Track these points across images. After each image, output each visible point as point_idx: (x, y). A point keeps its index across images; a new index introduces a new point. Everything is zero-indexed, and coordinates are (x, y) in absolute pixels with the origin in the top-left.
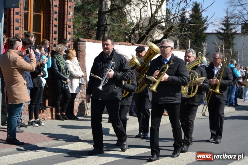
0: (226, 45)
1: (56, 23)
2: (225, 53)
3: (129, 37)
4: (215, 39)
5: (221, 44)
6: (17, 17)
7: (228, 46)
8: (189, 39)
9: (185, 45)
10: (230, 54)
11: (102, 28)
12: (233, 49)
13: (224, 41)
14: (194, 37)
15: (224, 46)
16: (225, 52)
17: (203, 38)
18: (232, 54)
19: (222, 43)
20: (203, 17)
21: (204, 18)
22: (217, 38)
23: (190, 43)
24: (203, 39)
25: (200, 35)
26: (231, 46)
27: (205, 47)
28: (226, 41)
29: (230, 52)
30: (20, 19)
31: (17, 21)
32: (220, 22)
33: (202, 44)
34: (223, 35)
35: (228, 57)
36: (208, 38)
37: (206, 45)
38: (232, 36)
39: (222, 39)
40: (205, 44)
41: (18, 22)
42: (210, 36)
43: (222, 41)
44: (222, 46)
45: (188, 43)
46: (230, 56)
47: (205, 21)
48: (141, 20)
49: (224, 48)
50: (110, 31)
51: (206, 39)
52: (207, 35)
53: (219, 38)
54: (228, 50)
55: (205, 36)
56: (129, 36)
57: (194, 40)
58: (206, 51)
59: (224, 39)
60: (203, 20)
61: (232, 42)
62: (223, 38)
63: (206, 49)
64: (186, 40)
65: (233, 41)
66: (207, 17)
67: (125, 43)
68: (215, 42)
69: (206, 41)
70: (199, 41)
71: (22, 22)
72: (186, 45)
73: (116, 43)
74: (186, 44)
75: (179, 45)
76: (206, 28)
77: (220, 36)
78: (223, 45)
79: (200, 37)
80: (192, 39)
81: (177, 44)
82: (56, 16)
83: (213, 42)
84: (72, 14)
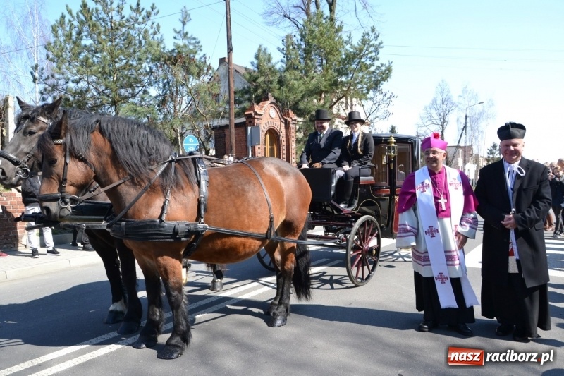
1: (284, 152)
6: (259, 150)
82: (284, 148)
84: (294, 145)
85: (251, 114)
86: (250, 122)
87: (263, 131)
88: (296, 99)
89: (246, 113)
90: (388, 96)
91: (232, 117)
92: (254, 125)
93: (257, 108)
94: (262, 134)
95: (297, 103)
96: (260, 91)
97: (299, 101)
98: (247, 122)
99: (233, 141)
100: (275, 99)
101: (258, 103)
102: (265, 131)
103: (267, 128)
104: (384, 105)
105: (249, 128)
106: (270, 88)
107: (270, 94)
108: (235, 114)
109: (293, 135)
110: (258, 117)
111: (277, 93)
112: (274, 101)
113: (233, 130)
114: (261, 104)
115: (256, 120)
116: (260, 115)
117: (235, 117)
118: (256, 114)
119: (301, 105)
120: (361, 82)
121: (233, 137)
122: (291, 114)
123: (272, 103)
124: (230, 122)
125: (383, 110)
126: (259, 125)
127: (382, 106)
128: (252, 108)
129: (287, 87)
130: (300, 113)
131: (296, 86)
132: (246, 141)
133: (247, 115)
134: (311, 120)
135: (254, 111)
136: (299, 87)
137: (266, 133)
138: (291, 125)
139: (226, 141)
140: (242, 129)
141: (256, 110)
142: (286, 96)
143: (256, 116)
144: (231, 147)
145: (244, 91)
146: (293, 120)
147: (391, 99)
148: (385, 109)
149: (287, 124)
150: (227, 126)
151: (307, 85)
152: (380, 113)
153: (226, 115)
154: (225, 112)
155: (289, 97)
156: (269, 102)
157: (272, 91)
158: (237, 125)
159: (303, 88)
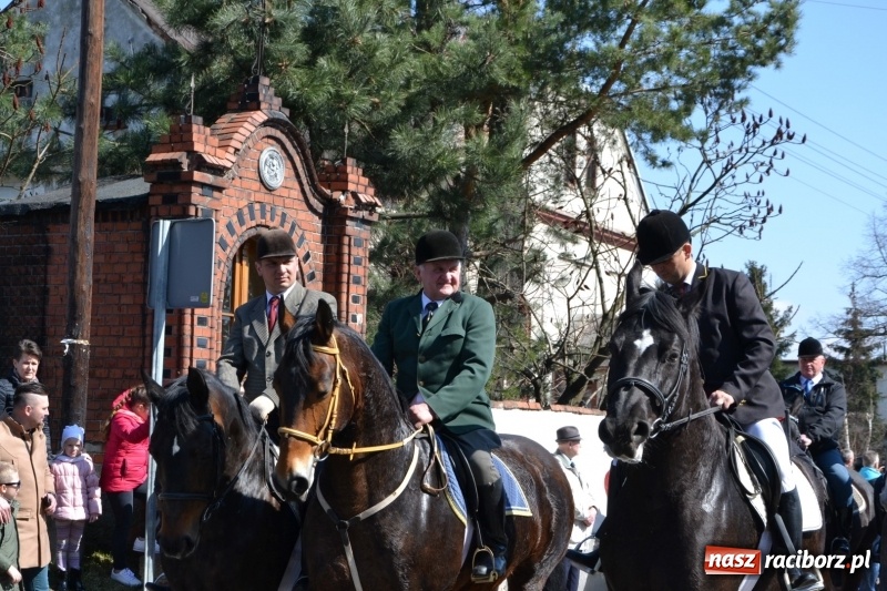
0: (854, 400)
3: (534, 382)
6: (200, 331)
7: (860, 403)
10: (868, 430)
12: (875, 413)
16: (849, 422)
18: (873, 429)
20: (778, 312)
21: (781, 314)
26: (869, 404)
28: (852, 386)
29: (867, 423)
30: (211, 338)
31: (201, 345)
32: (829, 327)
34: (843, 367)
35: (862, 438)
38: (872, 371)
41: (204, 346)
46: (867, 435)
47: (784, 322)
48: (571, 329)
52: (790, 368)
54: (860, 414)
56: (536, 379)
59: (846, 381)
60: (777, 319)
61: (871, 390)
62: (842, 376)
65: (875, 385)
66: (790, 310)
67: (520, 404)
71: (214, 346)
73: (496, 403)
76: (788, 345)
84: (360, 318)
85: (176, 164)
86: (170, 200)
87: (223, 244)
88: (376, 117)
89: (152, 157)
90: (767, 132)
91: (89, 173)
92: (185, 214)
93: (203, 140)
94: (220, 257)
95: (381, 132)
96: (220, 66)
97: (394, 121)
98: (153, 201)
99: (86, 282)
100: (286, 104)
101: (209, 121)
102: (234, 243)
103: (243, 232)
104: (749, 168)
105: (165, 226)
106: (267, 54)
107: (265, 81)
108: (102, 161)
109: (357, 271)
110: (209, 178)
111: (296, 80)
112: (284, 114)
113: (87, 230)
114: (223, 121)
115: (196, 191)
116: (218, 170)
117: (102, 175)
118: (199, 163)
119: (403, 142)
120: (667, 57)
121: (86, 261)
122: (356, 178)
123: (271, 123)
124: (77, 195)
125: (740, 190)
126: (208, 212)
127: (740, 173)
128: (181, 139)
129: (342, 57)
130: (392, 178)
131: (383, 55)
132: (144, 284)
133: (155, 164)
134: (436, 214)
135: (192, 153)
136: (396, 62)
137: (238, 257)
138: (351, 227)
139: (55, 280)
140: (132, 229)
141: (198, 147)
142: (338, 96)
143: (197, 176)
144: (74, 306)
145: (150, 61)
146: (360, 205)
147: (782, 146)
148: (753, 189)
149: (333, 220)
150: (60, 213)
151: (432, 58)
152: (727, 205)
153: (59, 163)
154: (56, 153)
155: (350, 100)
156: (260, 116)
157: (277, 70)
158: (107, 210)
159: (413, 64)
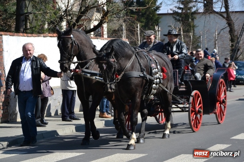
0: (185, 28)
2: (184, 39)
4: (171, 22)
5: (178, 28)
7: (188, 29)
8: (137, 22)
9: (133, 31)
10: (191, 40)
11: (22, 17)
12: (194, 33)
13: (181, 22)
14: (144, 20)
15: (183, 30)
16: (183, 36)
17: (156, 20)
18: (193, 39)
19: (179, 25)
22: (174, 19)
23: (139, 27)
24: (156, 22)
25: (152, 17)
26: (191, 29)
27: (158, 31)
28: (184, 23)
29: (190, 37)
33: (155, 28)
34: (181, 15)
35: (188, 43)
36: (162, 20)
37: (160, 29)
38: (192, 16)
39: (179, 20)
40: (158, 28)
42: (164, 17)
43: (180, 23)
44: (180, 30)
45: (137, 28)
46: (191, 41)
49: (182, 32)
50: (33, 21)
51: (159, 21)
52: (160, 16)
53: (176, 19)
54: (188, 34)
55: (158, 17)
57: (145, 23)
58: (160, 37)
59: (182, 21)
61: (192, 24)
62: (181, 19)
63: (160, 35)
64: (135, 24)
65: (193, 22)
67: (50, 35)
68: (171, 24)
69: (159, 24)
70: (150, 24)
72: (135, 31)
73: (40, 34)
74: (135, 29)
75: (126, 30)
76: (159, 7)
77: (177, 18)
78: (181, 28)
79: (152, 19)
80: (141, 22)
81: (123, 30)
83: (169, 25)
